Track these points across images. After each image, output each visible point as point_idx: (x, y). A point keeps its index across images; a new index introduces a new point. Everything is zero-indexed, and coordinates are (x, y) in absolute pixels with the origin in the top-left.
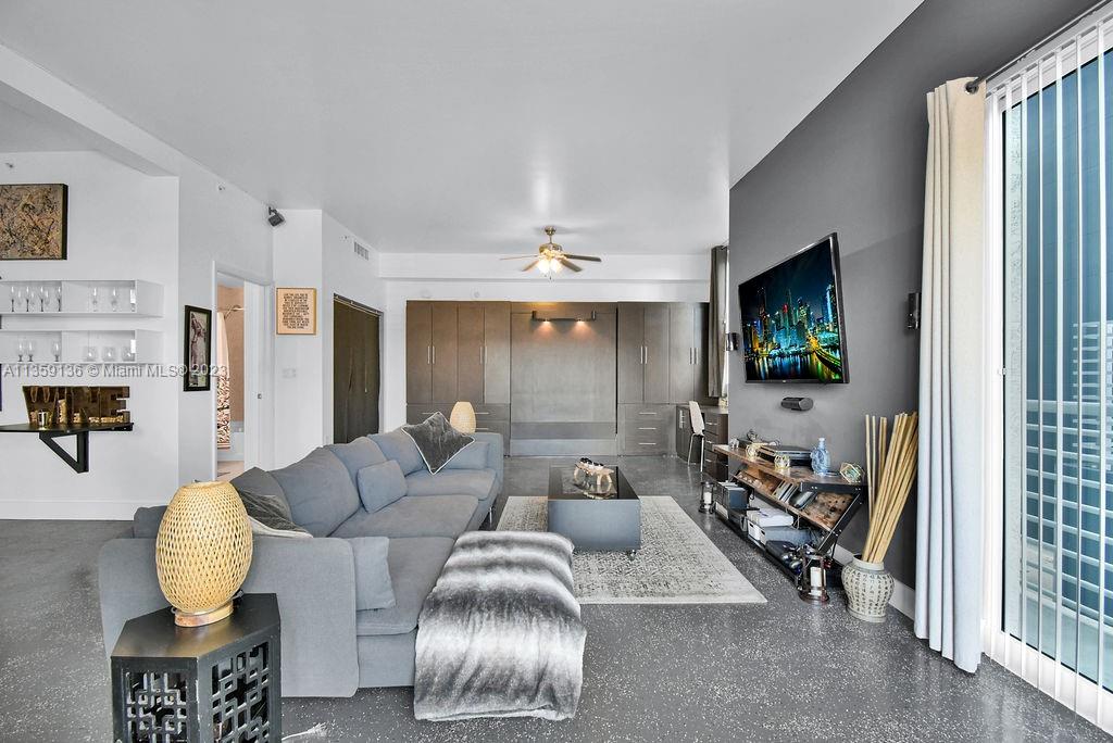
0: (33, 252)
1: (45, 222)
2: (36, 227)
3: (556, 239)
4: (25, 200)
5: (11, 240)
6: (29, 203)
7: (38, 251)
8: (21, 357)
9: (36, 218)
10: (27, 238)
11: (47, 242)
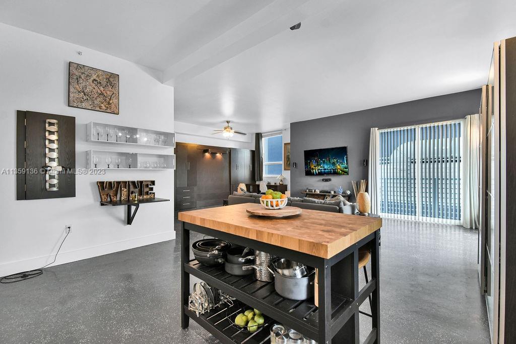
0: (100, 107)
1: (108, 92)
2: (102, 94)
3: (230, 124)
4: (94, 77)
5: (85, 98)
6: (97, 79)
7: (104, 108)
8: (108, 165)
9: (102, 89)
10: (96, 99)
11: (109, 104)
